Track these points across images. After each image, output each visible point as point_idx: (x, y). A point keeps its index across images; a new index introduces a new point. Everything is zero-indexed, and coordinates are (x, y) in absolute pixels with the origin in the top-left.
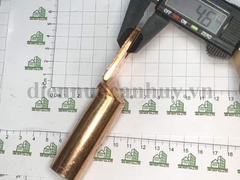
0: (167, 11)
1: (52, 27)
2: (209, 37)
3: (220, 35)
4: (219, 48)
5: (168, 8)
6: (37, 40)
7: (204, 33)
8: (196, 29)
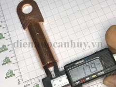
2: (103, 73)
3: (105, 67)
7: (99, 74)
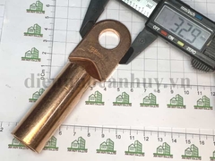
0: (155, 28)
1: (50, 20)
4: (203, 62)
5: (157, 25)
6: (35, 32)
8: (182, 44)
